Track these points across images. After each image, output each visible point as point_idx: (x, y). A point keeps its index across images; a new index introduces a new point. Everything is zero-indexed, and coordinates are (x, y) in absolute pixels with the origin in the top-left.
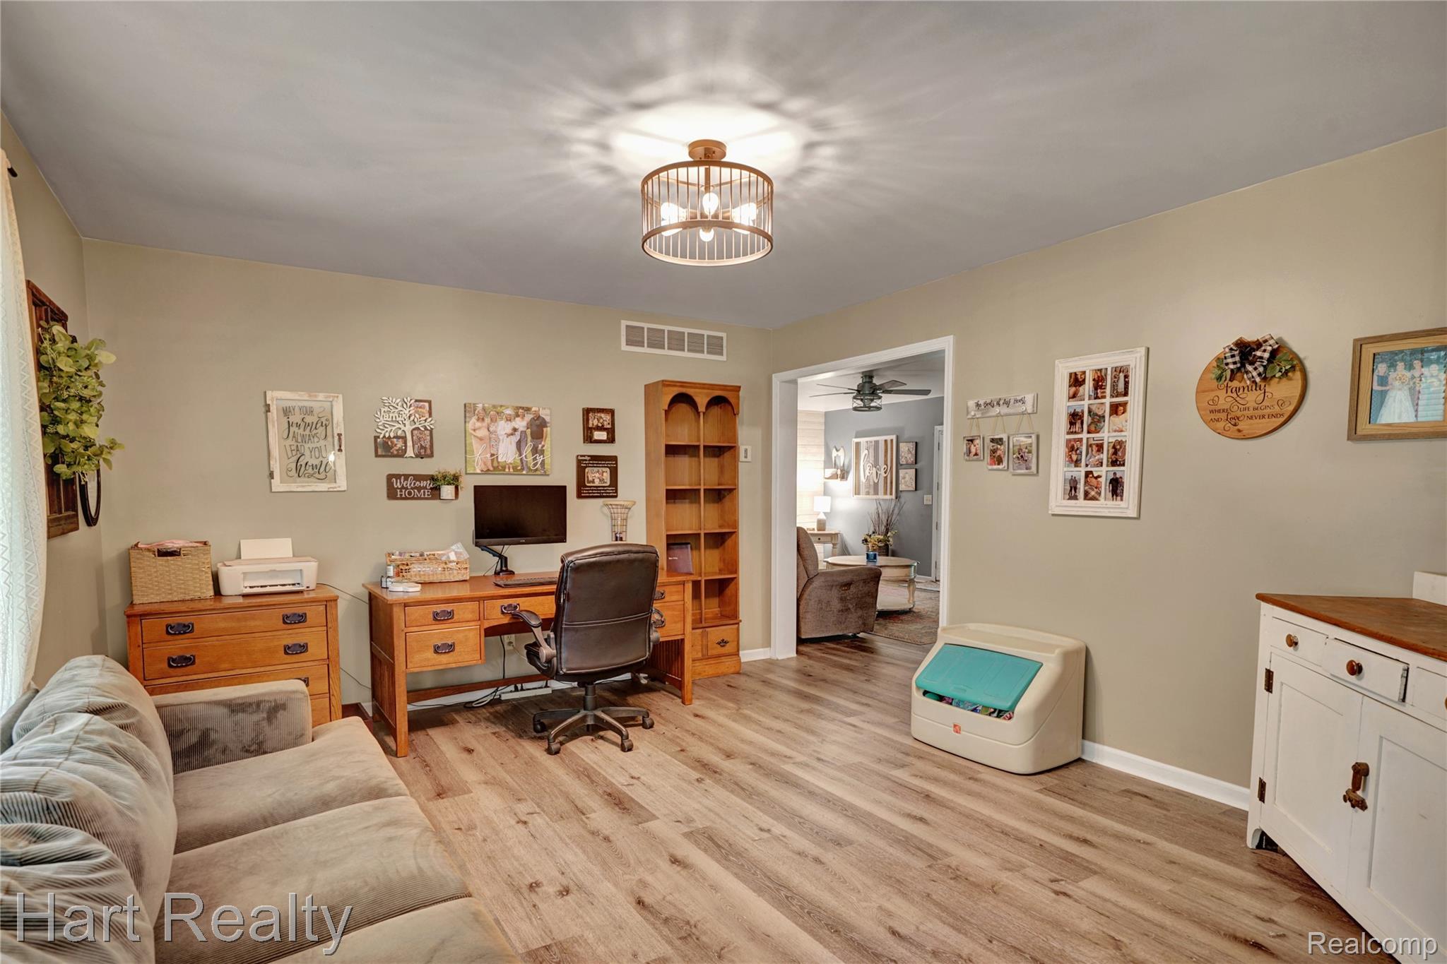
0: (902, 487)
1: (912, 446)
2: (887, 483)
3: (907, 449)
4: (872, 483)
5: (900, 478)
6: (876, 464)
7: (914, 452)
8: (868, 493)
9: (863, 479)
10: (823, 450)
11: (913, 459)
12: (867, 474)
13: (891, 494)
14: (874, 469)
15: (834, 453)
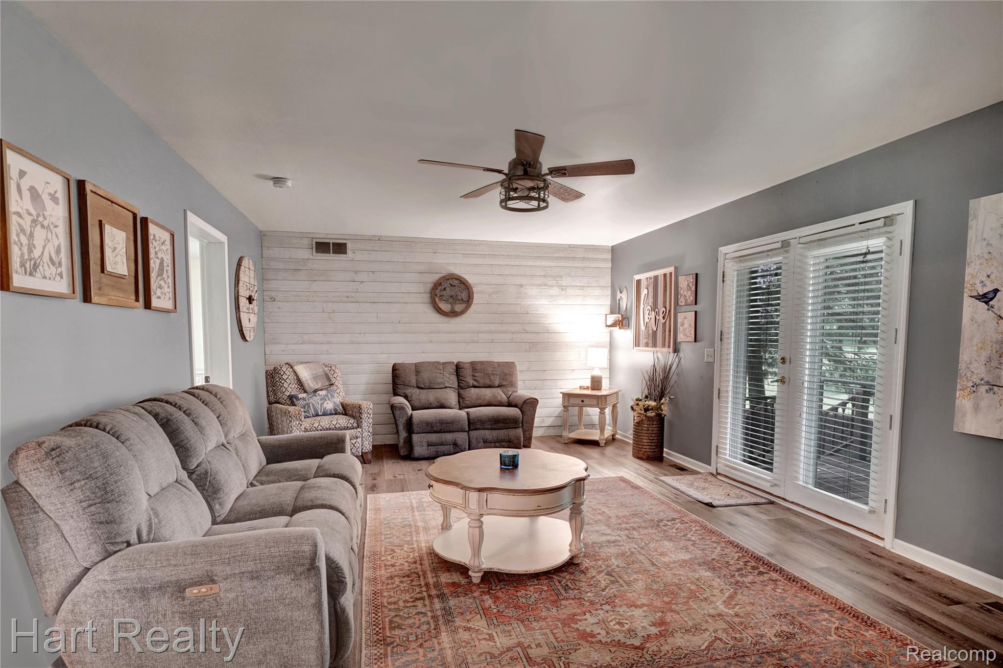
0: (681, 337)
1: (692, 280)
2: (665, 332)
3: (687, 284)
4: (651, 332)
5: (679, 325)
6: (654, 307)
7: (693, 288)
8: (647, 345)
9: (643, 328)
10: (609, 292)
11: (692, 298)
12: (647, 320)
13: (669, 347)
14: (653, 312)
15: (619, 295)
